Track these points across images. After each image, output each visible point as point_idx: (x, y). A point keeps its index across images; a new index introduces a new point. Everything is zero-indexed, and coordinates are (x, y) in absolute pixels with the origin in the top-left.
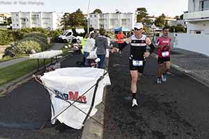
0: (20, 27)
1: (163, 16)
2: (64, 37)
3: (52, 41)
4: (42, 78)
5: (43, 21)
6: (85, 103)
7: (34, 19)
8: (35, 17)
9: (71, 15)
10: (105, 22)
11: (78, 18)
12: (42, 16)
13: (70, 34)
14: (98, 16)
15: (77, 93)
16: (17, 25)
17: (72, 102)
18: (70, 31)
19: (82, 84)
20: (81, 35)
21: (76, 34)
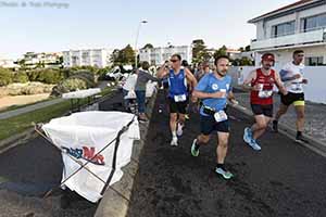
0: (71, 65)
1: (224, 48)
2: (111, 75)
3: (99, 79)
4: (45, 127)
5: (92, 59)
6: (103, 164)
7: (83, 57)
8: (85, 55)
9: (121, 52)
10: (156, 58)
11: (128, 55)
12: (91, 54)
13: (117, 71)
14: (149, 51)
15: (93, 149)
16: (68, 64)
17: (84, 162)
18: (118, 68)
19: (98, 138)
20: (129, 72)
21: (123, 71)
